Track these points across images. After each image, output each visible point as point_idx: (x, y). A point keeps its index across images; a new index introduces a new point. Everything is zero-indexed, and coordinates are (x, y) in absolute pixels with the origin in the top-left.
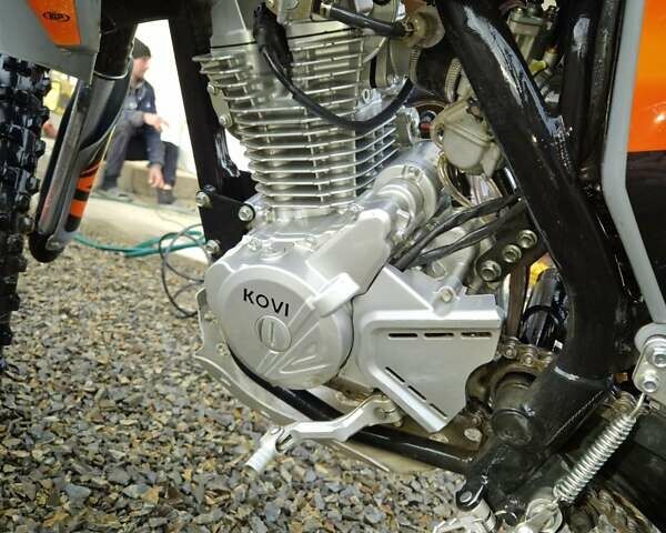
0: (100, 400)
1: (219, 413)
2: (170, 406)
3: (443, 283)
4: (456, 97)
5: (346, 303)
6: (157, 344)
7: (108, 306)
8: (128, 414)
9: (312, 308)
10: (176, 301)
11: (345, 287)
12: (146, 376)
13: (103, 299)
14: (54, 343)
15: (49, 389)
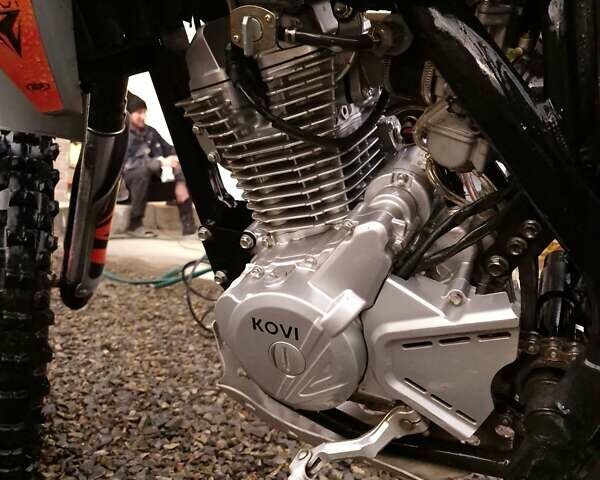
0: (143, 428)
1: (255, 426)
2: (208, 425)
3: (450, 285)
4: (434, 98)
5: (354, 319)
6: (191, 366)
7: (144, 336)
8: (170, 438)
9: (321, 328)
10: (204, 323)
11: (350, 304)
12: (185, 398)
13: (139, 330)
14: (98, 378)
15: (97, 423)
